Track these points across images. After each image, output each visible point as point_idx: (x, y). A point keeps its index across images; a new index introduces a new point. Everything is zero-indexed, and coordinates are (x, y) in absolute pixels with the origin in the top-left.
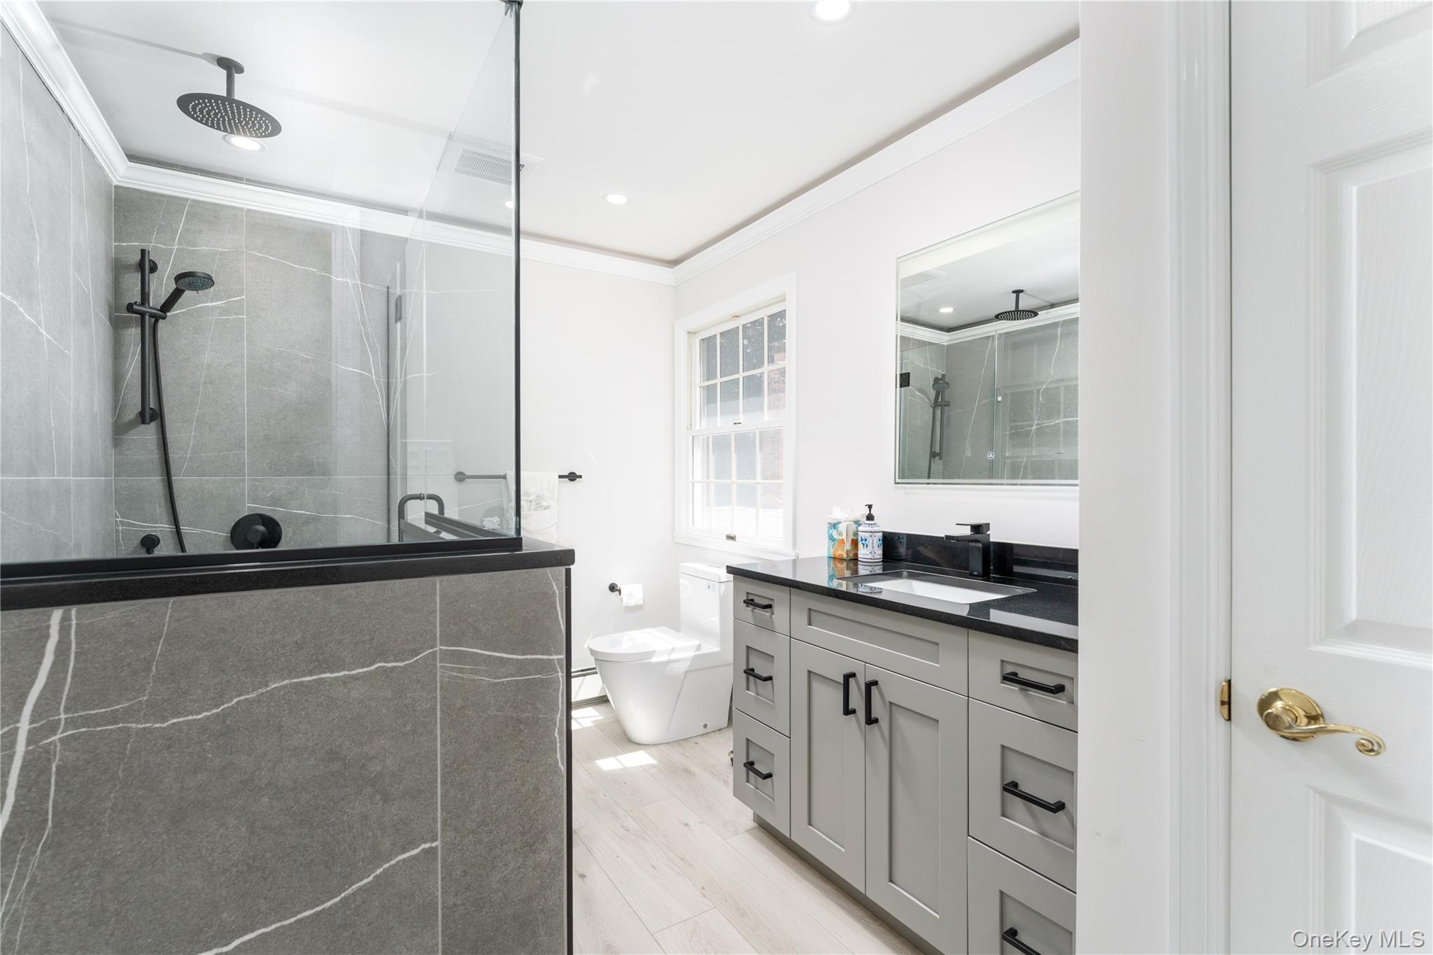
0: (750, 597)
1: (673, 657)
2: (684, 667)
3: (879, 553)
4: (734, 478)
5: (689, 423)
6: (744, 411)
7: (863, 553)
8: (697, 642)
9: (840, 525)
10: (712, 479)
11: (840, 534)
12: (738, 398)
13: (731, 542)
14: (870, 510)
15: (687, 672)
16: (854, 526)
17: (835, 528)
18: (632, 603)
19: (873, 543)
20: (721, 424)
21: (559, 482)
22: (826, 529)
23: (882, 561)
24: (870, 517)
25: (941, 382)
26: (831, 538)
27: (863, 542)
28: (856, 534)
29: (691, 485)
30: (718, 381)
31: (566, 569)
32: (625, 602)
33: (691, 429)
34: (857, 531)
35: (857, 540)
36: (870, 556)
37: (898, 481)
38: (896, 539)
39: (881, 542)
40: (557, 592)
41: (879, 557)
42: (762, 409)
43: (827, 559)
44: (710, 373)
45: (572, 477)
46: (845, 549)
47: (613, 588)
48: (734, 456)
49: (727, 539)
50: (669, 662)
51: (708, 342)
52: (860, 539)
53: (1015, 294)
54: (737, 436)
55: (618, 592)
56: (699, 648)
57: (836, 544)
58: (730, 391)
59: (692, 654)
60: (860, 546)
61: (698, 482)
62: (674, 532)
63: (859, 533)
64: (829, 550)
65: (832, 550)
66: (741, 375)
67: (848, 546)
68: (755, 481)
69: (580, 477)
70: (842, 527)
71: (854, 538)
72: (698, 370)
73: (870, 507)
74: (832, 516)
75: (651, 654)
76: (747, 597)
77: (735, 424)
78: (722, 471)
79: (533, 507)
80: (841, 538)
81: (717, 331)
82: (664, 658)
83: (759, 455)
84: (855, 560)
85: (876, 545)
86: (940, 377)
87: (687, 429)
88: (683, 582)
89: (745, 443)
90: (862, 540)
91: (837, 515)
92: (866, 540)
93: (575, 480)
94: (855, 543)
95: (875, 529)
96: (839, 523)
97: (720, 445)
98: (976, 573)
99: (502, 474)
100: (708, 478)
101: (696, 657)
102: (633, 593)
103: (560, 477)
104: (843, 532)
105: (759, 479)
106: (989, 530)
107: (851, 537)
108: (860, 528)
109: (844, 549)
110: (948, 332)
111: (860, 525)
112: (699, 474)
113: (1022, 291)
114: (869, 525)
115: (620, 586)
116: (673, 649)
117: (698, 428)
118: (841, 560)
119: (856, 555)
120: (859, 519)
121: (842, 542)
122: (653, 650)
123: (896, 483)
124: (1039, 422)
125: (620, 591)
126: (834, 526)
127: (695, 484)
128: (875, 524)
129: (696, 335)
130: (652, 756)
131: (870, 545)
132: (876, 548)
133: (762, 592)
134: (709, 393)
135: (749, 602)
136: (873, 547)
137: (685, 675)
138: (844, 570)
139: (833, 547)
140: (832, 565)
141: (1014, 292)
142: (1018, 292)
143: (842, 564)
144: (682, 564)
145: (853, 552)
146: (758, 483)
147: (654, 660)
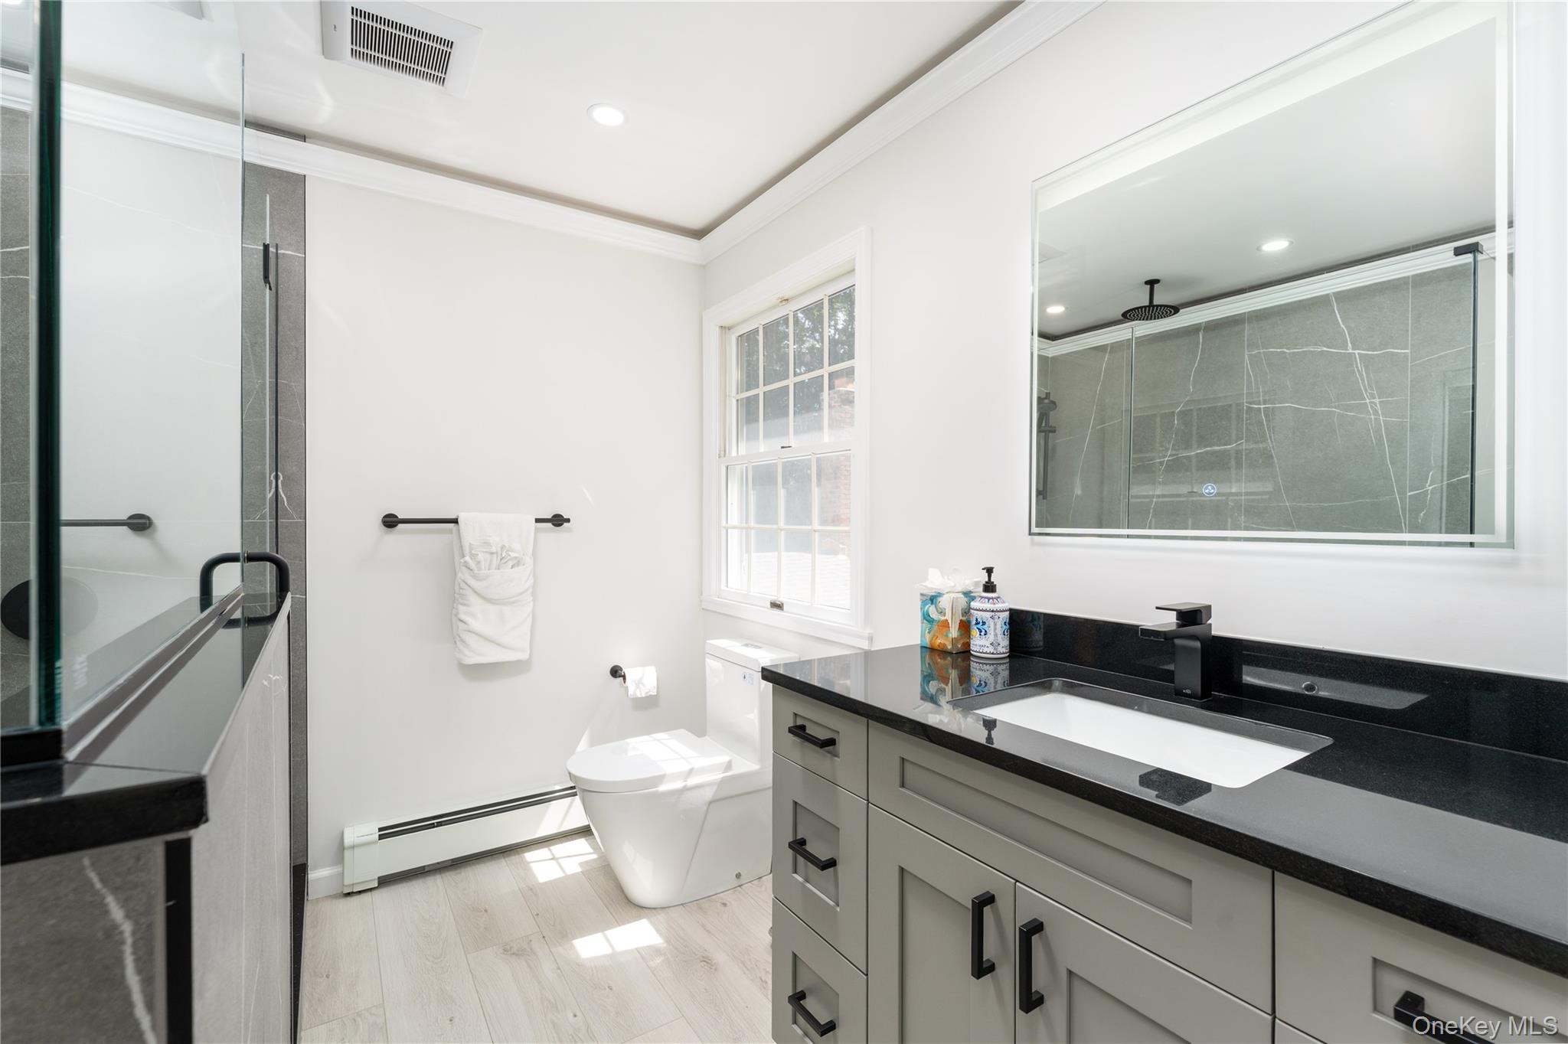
0: (799, 722)
1: (692, 781)
2: (709, 794)
3: (1003, 645)
4: (782, 524)
5: (722, 449)
6: (796, 432)
7: (981, 644)
8: (725, 759)
9: (940, 599)
10: (752, 524)
11: (942, 612)
12: (787, 415)
13: (776, 611)
14: (989, 576)
15: (711, 803)
16: (963, 601)
17: (932, 603)
18: (641, 693)
19: (995, 629)
20: (764, 448)
21: (537, 531)
22: (919, 604)
23: (1009, 656)
24: (989, 587)
25: (1046, 401)
26: (926, 617)
27: (979, 626)
28: (967, 611)
29: (725, 531)
30: (761, 390)
31: (169, 846)
32: (631, 692)
33: (725, 456)
34: (970, 608)
35: (969, 622)
36: (991, 649)
37: (1035, 530)
38: (1030, 620)
39: (1008, 627)
40: (127, 928)
41: (1004, 650)
42: (820, 428)
43: (919, 648)
44: (750, 380)
45: (558, 521)
46: (950, 635)
47: (616, 672)
48: (782, 493)
49: (771, 607)
50: (685, 789)
51: (748, 340)
52: (974, 622)
53: (1149, 286)
54: (785, 465)
55: (622, 678)
56: (729, 766)
57: (935, 628)
58: (776, 405)
59: (719, 776)
60: (975, 632)
61: (734, 527)
62: (701, 595)
63: (972, 611)
64: (923, 635)
65: (928, 637)
66: (791, 381)
67: (954, 632)
68: (810, 527)
69: (568, 520)
70: (945, 602)
71: (964, 619)
72: (735, 375)
73: (989, 571)
74: (927, 584)
75: (660, 779)
76: (795, 721)
77: (782, 447)
78: (765, 513)
79: (495, 563)
80: (943, 618)
81: (758, 323)
82: (678, 785)
83: (816, 491)
84: (965, 653)
85: (999, 631)
86: (1044, 396)
87: (719, 457)
88: (711, 663)
89: (797, 473)
90: (977, 623)
91: (935, 581)
92: (984, 623)
93: (561, 525)
94: (965, 627)
95: (999, 606)
96: (940, 595)
97: (763, 478)
98: (1188, 691)
99: (454, 517)
100: (747, 522)
101: (724, 781)
102: (642, 679)
103: (538, 521)
104: (949, 608)
105: (816, 526)
106: (1210, 618)
107: (959, 617)
108: (973, 604)
109: (947, 636)
110: (1053, 340)
111: (973, 599)
112: (734, 517)
113: (1157, 281)
114: (989, 599)
115: (626, 671)
116: (692, 770)
117: (734, 454)
118: (943, 652)
119: (968, 645)
120: (971, 588)
121: (945, 625)
122: (663, 773)
123: (1030, 534)
124: (1174, 452)
125: (624, 677)
126: (933, 599)
127: (729, 530)
128: (997, 598)
129: (732, 330)
130: (658, 930)
131: (991, 631)
132: (1000, 637)
133: (822, 720)
134: (748, 410)
135: (799, 731)
136: (996, 635)
137: (709, 805)
138: (947, 669)
139: (929, 633)
140: (928, 660)
141: (1147, 283)
142: (1152, 283)
143: (945, 659)
144: (708, 641)
145: (962, 642)
146: (815, 531)
147: (664, 788)
